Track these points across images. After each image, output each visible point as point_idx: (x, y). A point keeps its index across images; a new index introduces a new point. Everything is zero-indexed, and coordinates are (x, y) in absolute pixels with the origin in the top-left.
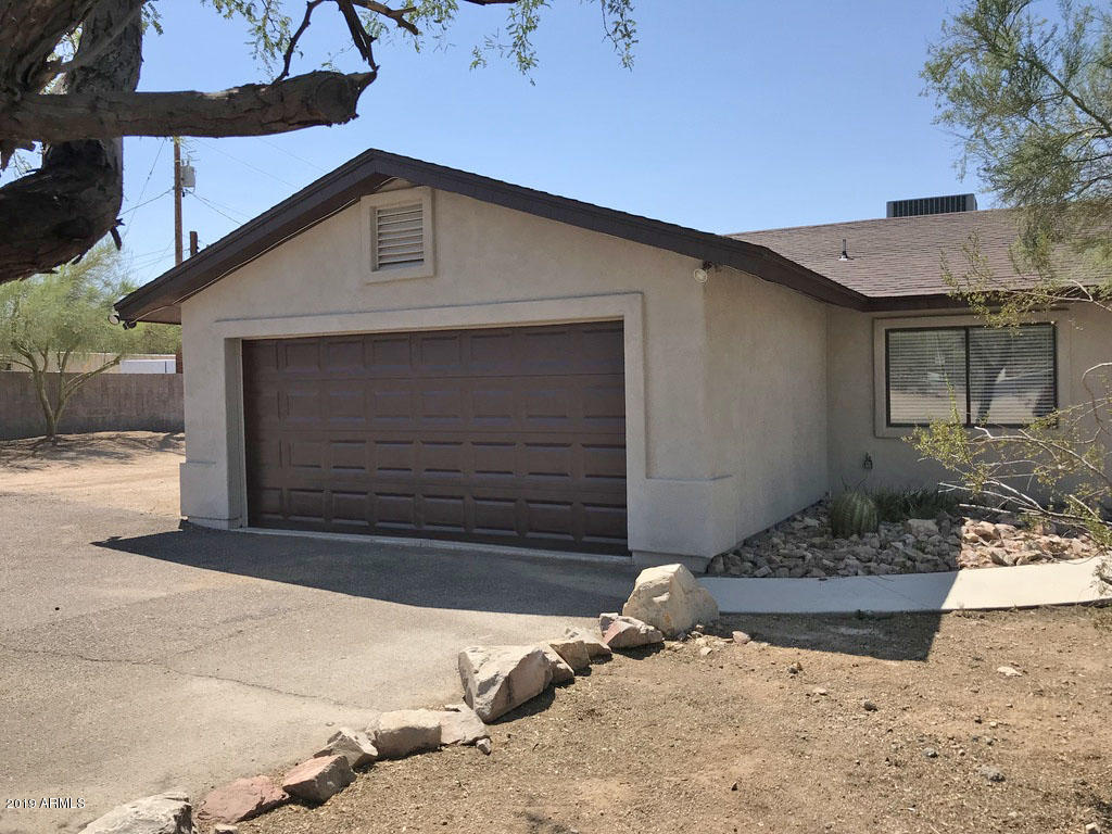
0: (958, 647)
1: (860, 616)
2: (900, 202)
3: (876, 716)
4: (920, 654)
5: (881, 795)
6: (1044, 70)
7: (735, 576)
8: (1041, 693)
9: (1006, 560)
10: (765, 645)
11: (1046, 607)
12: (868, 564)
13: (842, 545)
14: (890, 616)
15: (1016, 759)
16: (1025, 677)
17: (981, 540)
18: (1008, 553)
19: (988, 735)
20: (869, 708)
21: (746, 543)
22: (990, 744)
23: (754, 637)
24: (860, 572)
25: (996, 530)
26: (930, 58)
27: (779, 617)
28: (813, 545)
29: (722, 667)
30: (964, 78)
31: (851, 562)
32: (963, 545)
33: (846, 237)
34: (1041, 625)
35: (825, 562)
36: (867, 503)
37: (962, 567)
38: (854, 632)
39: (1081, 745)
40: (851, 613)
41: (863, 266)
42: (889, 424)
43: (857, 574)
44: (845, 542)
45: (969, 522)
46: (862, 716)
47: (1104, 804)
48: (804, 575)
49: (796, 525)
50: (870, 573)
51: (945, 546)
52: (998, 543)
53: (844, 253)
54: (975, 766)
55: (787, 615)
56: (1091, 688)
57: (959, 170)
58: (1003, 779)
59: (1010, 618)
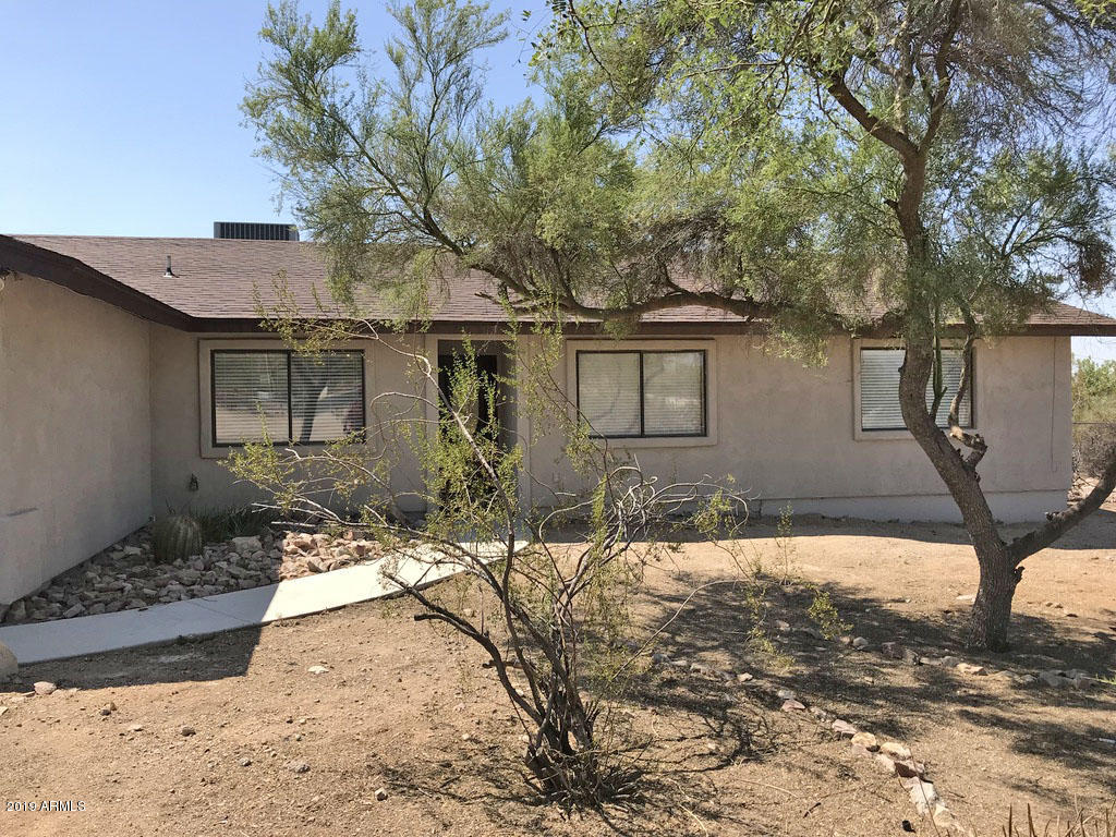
0: (275, 656)
1: (182, 641)
2: (228, 224)
3: (192, 740)
4: (241, 669)
5: (195, 817)
6: (346, 129)
7: (40, 620)
8: (344, 684)
9: (321, 567)
10: (74, 691)
11: (352, 605)
12: (192, 587)
13: (164, 573)
14: (212, 637)
15: (320, 748)
16: (332, 672)
17: (300, 551)
18: (323, 560)
19: (297, 733)
20: (188, 733)
21: (54, 582)
22: (299, 740)
23: (59, 685)
24: (182, 597)
25: (313, 541)
26: (248, 94)
27: (91, 657)
28: (134, 575)
29: (20, 726)
30: (279, 118)
31: (174, 588)
32: (284, 558)
33: (170, 253)
34: (347, 622)
35: (146, 591)
36: (191, 525)
37: (282, 579)
38: (175, 658)
39: (373, 724)
40: (172, 640)
41: (188, 285)
42: (215, 444)
43: (180, 599)
44: (167, 567)
45: (290, 535)
46: (180, 743)
47: (390, 770)
48: (122, 608)
49: (115, 555)
50: (193, 596)
51: (268, 561)
52: (314, 553)
53: (169, 270)
54: (285, 764)
55: (99, 654)
56: (384, 671)
57: (277, 202)
58: (308, 769)
59: (322, 621)
